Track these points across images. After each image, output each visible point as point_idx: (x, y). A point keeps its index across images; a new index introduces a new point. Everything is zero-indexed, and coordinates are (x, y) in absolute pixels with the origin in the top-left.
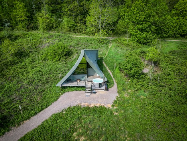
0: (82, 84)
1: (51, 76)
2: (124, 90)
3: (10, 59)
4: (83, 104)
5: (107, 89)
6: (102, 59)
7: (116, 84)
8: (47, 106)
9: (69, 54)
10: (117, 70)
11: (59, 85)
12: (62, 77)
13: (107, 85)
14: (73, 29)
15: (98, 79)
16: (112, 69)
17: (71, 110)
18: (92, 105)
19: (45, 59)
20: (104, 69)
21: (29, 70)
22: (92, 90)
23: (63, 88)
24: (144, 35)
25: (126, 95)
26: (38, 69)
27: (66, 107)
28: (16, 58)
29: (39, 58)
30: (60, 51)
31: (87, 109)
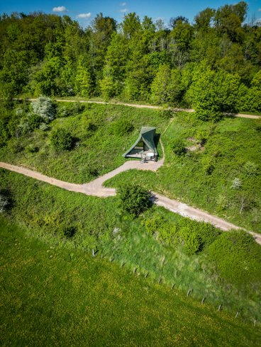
0: (139, 156)
1: (118, 148)
2: (169, 162)
3: (86, 133)
4: (139, 168)
5: (156, 161)
6: (159, 135)
7: (164, 158)
8: (117, 168)
9: (131, 129)
10: (169, 147)
11: (124, 155)
12: (126, 150)
13: (157, 157)
14: (136, 97)
15: (150, 154)
16: (165, 146)
17: (131, 171)
18: (144, 169)
19: (111, 134)
20: (158, 146)
21: (101, 142)
22: (146, 161)
23: (126, 157)
24: (205, 113)
25: (168, 166)
26: (107, 142)
27: (129, 169)
28: (89, 132)
29: (106, 133)
30: (124, 127)
31: (141, 171)
